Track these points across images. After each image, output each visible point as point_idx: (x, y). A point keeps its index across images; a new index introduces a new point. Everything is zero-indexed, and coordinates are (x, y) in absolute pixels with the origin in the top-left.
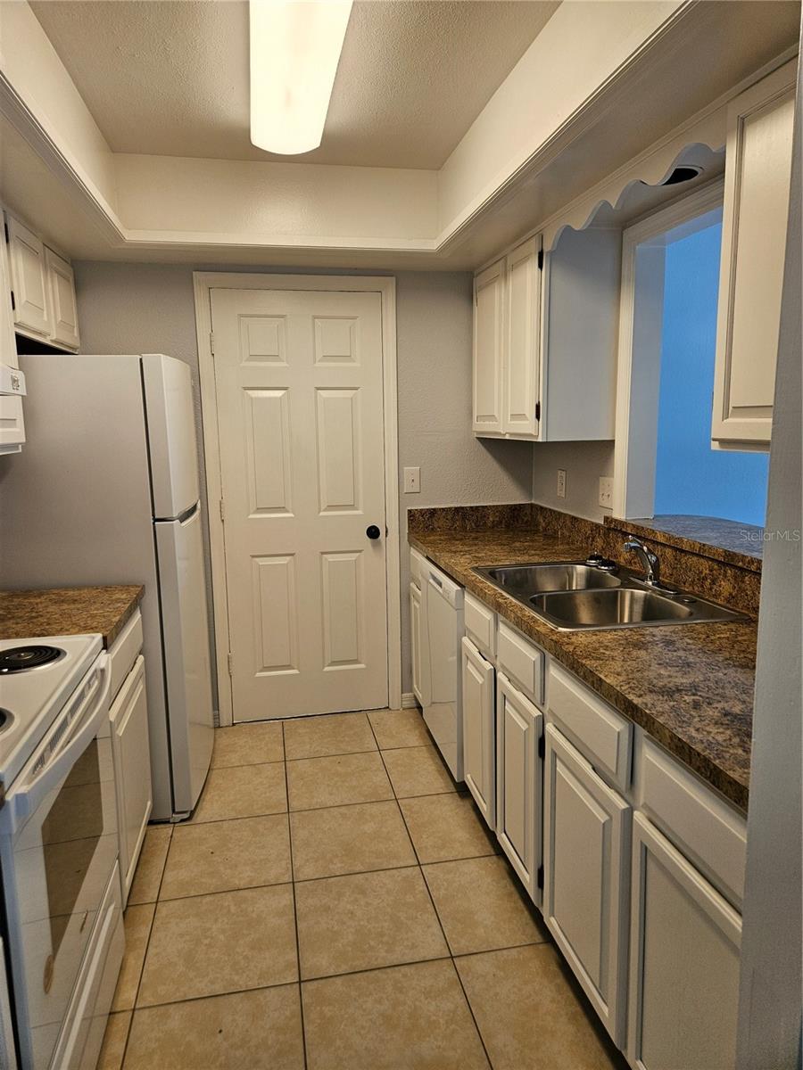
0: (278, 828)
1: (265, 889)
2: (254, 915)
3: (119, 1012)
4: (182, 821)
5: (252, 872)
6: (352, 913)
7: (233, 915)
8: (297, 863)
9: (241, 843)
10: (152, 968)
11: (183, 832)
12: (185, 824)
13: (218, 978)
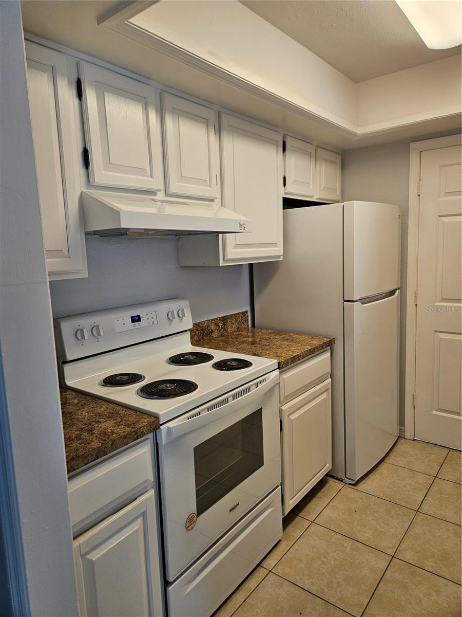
0: (405, 517)
1: (373, 550)
2: (357, 562)
3: (262, 567)
4: (350, 484)
5: (371, 535)
6: (421, 601)
7: (346, 554)
8: (403, 546)
9: (376, 515)
10: (290, 555)
11: (348, 491)
12: (351, 486)
13: (317, 583)
